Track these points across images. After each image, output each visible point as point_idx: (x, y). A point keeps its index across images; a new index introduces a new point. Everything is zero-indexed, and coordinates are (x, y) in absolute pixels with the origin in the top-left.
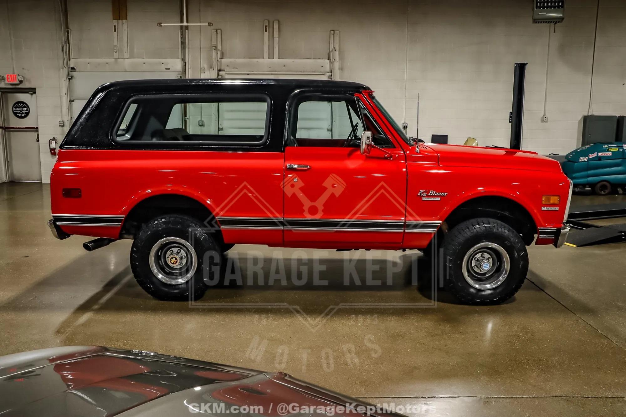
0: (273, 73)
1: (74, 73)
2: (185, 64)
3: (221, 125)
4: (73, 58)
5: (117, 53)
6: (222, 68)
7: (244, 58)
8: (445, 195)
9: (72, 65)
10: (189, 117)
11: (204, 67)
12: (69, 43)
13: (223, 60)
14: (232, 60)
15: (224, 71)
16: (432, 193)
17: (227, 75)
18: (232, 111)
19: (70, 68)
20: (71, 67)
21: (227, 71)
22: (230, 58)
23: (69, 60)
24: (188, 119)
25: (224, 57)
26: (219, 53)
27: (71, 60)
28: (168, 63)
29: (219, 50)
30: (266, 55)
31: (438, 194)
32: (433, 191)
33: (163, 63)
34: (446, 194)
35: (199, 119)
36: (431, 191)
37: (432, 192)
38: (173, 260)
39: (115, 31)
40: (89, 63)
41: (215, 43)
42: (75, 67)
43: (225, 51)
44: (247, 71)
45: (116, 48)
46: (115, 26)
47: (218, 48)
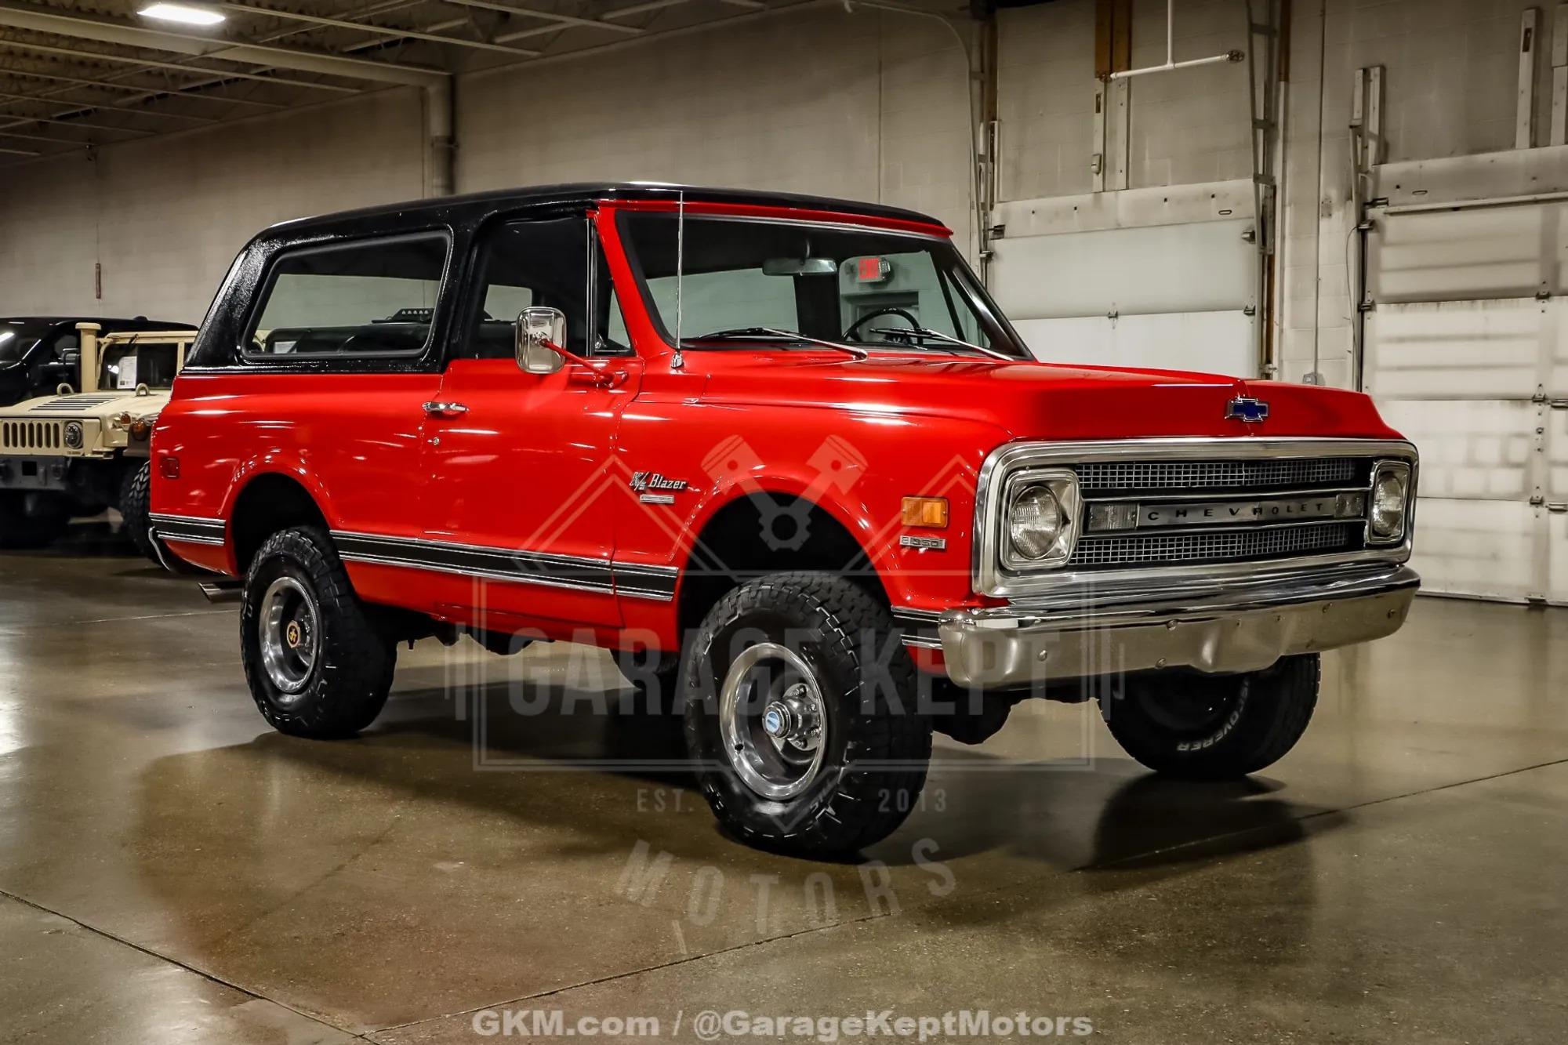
0: (1537, 197)
1: (998, 245)
2: (1272, 192)
3: (1367, 387)
4: (1001, 200)
5: (1101, 175)
6: (1380, 197)
7: (1452, 154)
8: (680, 487)
9: (996, 220)
10: (1281, 362)
11: (1328, 198)
12: (992, 160)
13: (1386, 169)
14: (1411, 165)
15: (1387, 203)
16: (656, 481)
17: (1389, 217)
18: (1401, 340)
19: (992, 230)
20: (996, 227)
21: (1394, 206)
22: (1407, 159)
23: (992, 207)
24: (1275, 369)
25: (1390, 159)
26: (1372, 145)
27: (997, 206)
28: (1227, 194)
29: (1372, 136)
30: (1523, 135)
31: (668, 484)
32: (658, 475)
33: (1213, 196)
34: (684, 485)
35: (1311, 369)
36: (654, 475)
37: (656, 477)
38: (293, 633)
39: (1098, 110)
40: (1033, 212)
41: (1361, 115)
42: (1004, 226)
43: (1389, 137)
44: (1457, 200)
45: (1096, 161)
46: (1098, 96)
47: (1371, 129)
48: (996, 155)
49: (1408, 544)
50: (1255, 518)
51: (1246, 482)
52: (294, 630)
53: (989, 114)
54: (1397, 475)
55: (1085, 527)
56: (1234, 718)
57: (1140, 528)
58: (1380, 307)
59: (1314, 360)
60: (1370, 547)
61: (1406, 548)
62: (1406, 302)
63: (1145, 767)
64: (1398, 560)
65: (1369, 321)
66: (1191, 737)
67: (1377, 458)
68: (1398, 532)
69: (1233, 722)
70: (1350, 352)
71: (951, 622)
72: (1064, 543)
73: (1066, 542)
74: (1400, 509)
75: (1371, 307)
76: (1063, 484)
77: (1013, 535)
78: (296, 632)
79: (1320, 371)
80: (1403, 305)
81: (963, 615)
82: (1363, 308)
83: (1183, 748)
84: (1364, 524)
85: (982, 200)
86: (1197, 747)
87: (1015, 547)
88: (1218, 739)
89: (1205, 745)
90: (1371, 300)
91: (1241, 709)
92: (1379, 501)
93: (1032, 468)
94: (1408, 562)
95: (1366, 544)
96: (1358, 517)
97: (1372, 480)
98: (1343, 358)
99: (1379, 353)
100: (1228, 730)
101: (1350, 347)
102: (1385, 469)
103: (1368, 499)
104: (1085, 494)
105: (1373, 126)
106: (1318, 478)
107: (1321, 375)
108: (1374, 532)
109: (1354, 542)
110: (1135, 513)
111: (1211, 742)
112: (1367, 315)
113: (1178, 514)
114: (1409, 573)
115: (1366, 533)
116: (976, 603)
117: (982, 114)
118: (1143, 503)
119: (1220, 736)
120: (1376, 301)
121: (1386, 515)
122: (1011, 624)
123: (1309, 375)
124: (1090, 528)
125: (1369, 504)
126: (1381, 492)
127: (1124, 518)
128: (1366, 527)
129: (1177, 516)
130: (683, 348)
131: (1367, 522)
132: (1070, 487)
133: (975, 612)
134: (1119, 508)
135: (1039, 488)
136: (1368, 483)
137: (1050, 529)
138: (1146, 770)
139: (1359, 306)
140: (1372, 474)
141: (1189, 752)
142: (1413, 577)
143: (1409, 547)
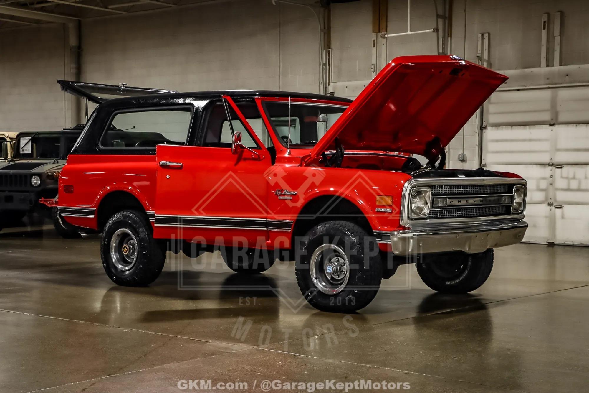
0: (550, 86)
3: (484, 159)
4: (333, 81)
5: (375, 72)
7: (516, 68)
9: (331, 90)
10: (449, 149)
12: (329, 65)
18: (497, 141)
19: (329, 94)
22: (499, 70)
23: (329, 85)
24: (447, 152)
26: (485, 64)
27: (331, 84)
29: (485, 60)
30: (543, 62)
35: (461, 152)
38: (125, 249)
39: (374, 46)
40: (346, 87)
41: (480, 52)
42: (334, 92)
43: (492, 61)
44: (518, 86)
45: (373, 67)
46: (374, 41)
47: (485, 58)
48: (330, 63)
49: (524, 212)
50: (481, 203)
51: (477, 192)
52: (126, 248)
53: (327, 46)
54: (521, 190)
55: (432, 206)
56: (466, 273)
57: (448, 206)
58: (489, 128)
59: (462, 149)
60: (513, 214)
61: (523, 214)
62: (499, 126)
63: (434, 290)
64: (520, 218)
65: (484, 133)
66: (450, 280)
67: (515, 184)
68: (521, 209)
69: (466, 274)
70: (477, 145)
71: (393, 235)
72: (426, 211)
73: (427, 209)
74: (522, 201)
75: (485, 128)
76: (426, 192)
77: (412, 207)
78: (127, 248)
79: (465, 153)
80: (498, 127)
81: (397, 232)
82: (482, 128)
83: (448, 283)
84: (511, 206)
85: (325, 82)
86: (453, 283)
87: (412, 211)
88: (460, 280)
89: (456, 282)
90: (485, 125)
91: (468, 270)
92: (515, 198)
93: (418, 187)
94: (524, 219)
95: (512, 213)
96: (509, 204)
97: (514, 191)
98: (474, 148)
99: (489, 146)
100: (464, 276)
101: (477, 143)
102: (517, 188)
103: (512, 198)
104: (433, 195)
105: (486, 57)
106: (497, 191)
107: (465, 154)
108: (514, 209)
109: (508, 212)
110: (446, 201)
111: (458, 281)
112: (484, 131)
113: (459, 201)
114: (525, 222)
115: (512, 209)
116: (401, 229)
117: (325, 46)
118: (449, 198)
119: (461, 279)
120: (487, 126)
121: (517, 203)
122: (410, 235)
123: (461, 154)
124: (434, 206)
125: (513, 200)
126: (516, 196)
127: (443, 202)
128: (512, 207)
129: (458, 202)
130: (290, 148)
131: (512, 205)
132: (428, 193)
133: (401, 231)
134: (442, 199)
135: (419, 193)
136: (512, 193)
137: (423, 206)
138: (434, 292)
139: (481, 128)
140: (514, 190)
141: (451, 285)
142: (526, 224)
143: (524, 214)
